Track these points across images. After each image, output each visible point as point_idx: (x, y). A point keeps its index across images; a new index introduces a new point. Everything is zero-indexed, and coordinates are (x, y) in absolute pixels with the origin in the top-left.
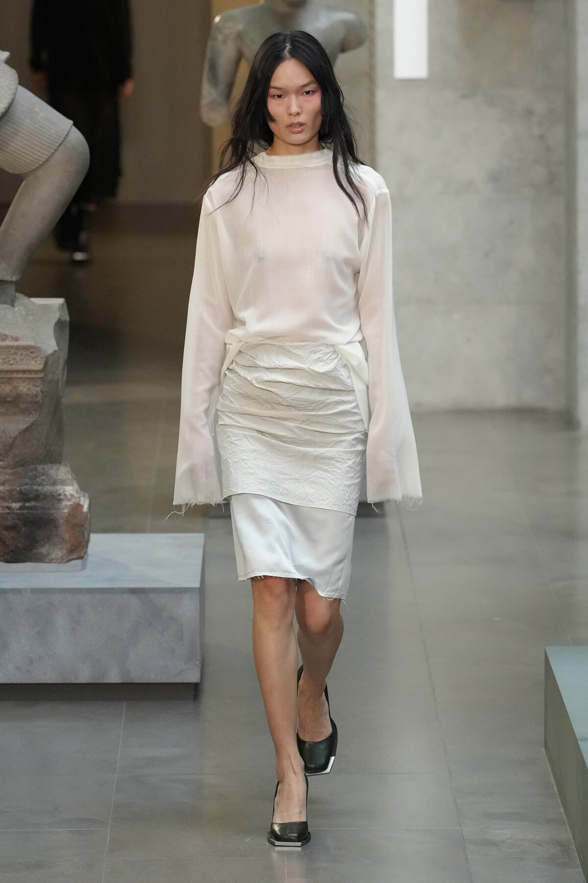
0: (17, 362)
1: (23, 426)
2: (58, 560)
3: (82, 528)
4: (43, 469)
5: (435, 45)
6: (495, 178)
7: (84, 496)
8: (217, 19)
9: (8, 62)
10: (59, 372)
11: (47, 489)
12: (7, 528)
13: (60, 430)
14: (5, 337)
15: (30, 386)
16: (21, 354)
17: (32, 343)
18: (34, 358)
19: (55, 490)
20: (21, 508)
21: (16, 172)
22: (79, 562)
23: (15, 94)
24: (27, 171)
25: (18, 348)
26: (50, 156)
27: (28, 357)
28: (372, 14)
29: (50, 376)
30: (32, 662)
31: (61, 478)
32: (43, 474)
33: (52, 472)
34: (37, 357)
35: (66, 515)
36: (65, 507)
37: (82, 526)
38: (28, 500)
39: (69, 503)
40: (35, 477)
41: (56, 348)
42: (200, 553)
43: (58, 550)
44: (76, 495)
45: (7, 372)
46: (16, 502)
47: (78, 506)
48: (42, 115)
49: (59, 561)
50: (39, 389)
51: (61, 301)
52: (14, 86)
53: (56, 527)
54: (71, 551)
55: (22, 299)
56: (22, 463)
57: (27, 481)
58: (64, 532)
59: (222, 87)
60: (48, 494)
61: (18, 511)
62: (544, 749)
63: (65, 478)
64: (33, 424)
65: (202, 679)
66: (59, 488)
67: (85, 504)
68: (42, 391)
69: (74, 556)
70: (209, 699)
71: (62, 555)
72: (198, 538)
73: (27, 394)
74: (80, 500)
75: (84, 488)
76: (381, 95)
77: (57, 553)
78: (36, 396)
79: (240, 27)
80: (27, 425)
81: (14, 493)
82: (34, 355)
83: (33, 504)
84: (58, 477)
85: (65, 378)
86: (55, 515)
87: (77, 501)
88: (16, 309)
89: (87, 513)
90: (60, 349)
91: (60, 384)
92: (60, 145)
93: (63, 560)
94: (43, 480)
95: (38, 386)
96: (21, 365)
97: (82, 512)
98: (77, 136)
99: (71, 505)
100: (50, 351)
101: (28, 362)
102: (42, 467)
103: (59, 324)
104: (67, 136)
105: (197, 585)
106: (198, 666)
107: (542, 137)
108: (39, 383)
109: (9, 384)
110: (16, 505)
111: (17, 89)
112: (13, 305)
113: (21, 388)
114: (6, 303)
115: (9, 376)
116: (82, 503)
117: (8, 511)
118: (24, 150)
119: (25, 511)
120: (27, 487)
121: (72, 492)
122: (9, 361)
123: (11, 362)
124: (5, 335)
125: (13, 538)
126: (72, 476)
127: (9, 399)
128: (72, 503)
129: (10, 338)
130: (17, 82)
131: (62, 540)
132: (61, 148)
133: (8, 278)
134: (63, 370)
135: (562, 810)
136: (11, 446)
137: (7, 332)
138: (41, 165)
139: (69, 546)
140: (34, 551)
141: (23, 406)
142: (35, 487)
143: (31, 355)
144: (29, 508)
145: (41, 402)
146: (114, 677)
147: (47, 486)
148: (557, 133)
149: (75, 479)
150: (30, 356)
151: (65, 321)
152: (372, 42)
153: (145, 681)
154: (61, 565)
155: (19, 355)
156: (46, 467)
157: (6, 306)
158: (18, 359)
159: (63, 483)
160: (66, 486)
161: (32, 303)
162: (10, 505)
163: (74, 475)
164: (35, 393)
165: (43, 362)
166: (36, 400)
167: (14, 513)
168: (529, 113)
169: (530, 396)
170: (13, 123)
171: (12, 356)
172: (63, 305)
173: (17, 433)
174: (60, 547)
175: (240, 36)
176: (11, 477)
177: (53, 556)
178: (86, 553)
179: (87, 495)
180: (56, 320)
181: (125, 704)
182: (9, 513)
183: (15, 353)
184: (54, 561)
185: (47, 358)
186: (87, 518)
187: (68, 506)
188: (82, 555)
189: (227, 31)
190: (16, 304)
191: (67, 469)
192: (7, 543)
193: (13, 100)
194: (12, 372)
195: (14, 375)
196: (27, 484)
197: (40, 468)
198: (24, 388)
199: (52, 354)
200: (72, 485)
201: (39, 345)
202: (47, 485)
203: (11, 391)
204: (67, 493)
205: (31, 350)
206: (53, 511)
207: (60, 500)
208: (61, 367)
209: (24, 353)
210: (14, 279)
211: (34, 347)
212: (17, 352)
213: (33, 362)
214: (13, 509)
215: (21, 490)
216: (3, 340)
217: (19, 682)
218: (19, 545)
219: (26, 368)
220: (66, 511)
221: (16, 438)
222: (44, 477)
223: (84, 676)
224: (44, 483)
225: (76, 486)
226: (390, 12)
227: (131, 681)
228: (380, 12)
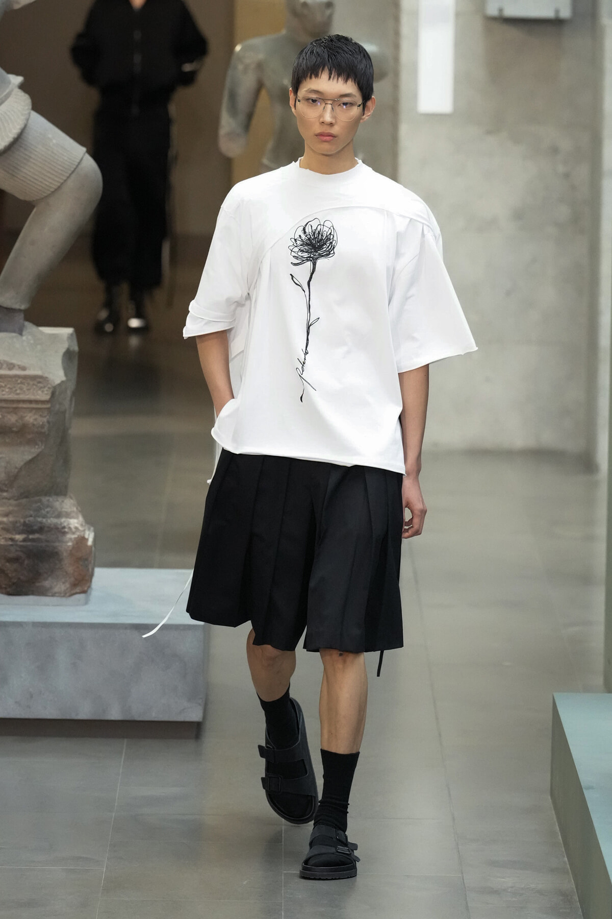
0: (24, 391)
1: (28, 457)
2: (61, 593)
3: (86, 562)
4: (48, 500)
5: (461, 80)
6: (518, 215)
7: (89, 529)
8: (238, 48)
9: (22, 87)
10: (67, 403)
11: (52, 521)
12: (10, 560)
13: (66, 461)
14: (12, 366)
15: (36, 416)
16: (28, 384)
17: (39, 373)
18: (41, 388)
19: (59, 523)
20: (24, 540)
21: (27, 199)
22: (82, 596)
23: (27, 120)
24: (38, 198)
25: (25, 377)
26: (62, 184)
27: (34, 387)
28: (397, 47)
29: (57, 406)
30: (32, 697)
31: (65, 510)
32: (48, 506)
33: (57, 504)
34: (45, 387)
35: (70, 548)
36: (69, 540)
37: (86, 560)
38: (33, 532)
39: (73, 536)
40: (38, 510)
41: (64, 378)
43: (61, 584)
44: (81, 528)
45: (12, 401)
46: (19, 533)
47: (83, 540)
48: (54, 141)
49: (62, 595)
50: (45, 420)
51: (70, 330)
52: (27, 112)
53: (60, 560)
54: (74, 585)
55: (30, 327)
56: (26, 494)
57: (32, 512)
58: (68, 566)
59: (242, 117)
60: (52, 526)
61: (22, 544)
62: (549, 797)
63: (69, 510)
64: (38, 455)
65: (204, 717)
66: (64, 521)
67: (90, 537)
68: (48, 422)
69: (78, 590)
70: (210, 740)
71: (65, 588)
73: (34, 425)
74: (84, 534)
75: (88, 521)
76: (404, 129)
77: (60, 587)
78: (42, 426)
79: (261, 56)
80: (34, 455)
81: (18, 525)
82: (41, 385)
83: (36, 536)
84: (63, 510)
85: (72, 410)
86: (59, 548)
87: (82, 534)
88: (24, 338)
89: (91, 547)
90: (68, 380)
91: (67, 415)
92: (73, 172)
93: (66, 594)
94: (48, 512)
95: (45, 417)
96: (28, 395)
97: (87, 546)
98: (90, 164)
99: (75, 538)
100: (57, 381)
101: (35, 392)
102: (47, 498)
103: (68, 355)
104: (79, 163)
106: (200, 705)
107: (567, 176)
108: (46, 414)
109: (16, 413)
110: (19, 537)
111: (29, 114)
112: (21, 334)
113: (27, 418)
114: (14, 331)
115: (15, 406)
116: (86, 536)
117: (10, 543)
118: (36, 177)
119: (29, 543)
120: (31, 519)
121: (77, 525)
122: (16, 390)
123: (18, 392)
124: (12, 364)
125: (16, 570)
126: (77, 508)
127: (14, 429)
128: (76, 536)
129: (17, 367)
130: (30, 107)
131: (65, 573)
132: (73, 175)
133: (17, 306)
134: (71, 400)
135: (566, 859)
136: (16, 477)
137: (14, 361)
138: (53, 192)
139: (72, 579)
140: (37, 584)
141: (29, 437)
142: (39, 519)
143: (39, 385)
144: (33, 540)
145: (47, 433)
146: (115, 714)
147: (52, 519)
148: (582, 172)
149: (80, 511)
150: (36, 386)
151: (74, 352)
152: (397, 74)
153: (147, 719)
154: (64, 599)
155: (26, 385)
156: (51, 499)
157: (14, 334)
158: (25, 389)
159: (68, 515)
160: (70, 518)
161: (41, 332)
162: (13, 537)
163: (79, 508)
164: (41, 423)
165: (50, 392)
166: (43, 431)
167: (17, 545)
168: (555, 150)
169: (549, 438)
170: (25, 149)
171: (19, 386)
172: (72, 335)
173: (22, 463)
174: (63, 580)
175: (260, 66)
176: (16, 509)
177: (56, 589)
178: (89, 587)
179: (92, 528)
180: (64, 350)
181: (126, 740)
182: (12, 545)
183: (21, 383)
184: (57, 595)
185: (55, 388)
186: (91, 552)
187: (73, 539)
188: (86, 589)
189: (248, 61)
190: (24, 333)
191: (72, 501)
192: (10, 575)
193: (26, 126)
194: (19, 401)
195: (21, 405)
196: (31, 516)
197: (45, 499)
198: (30, 418)
199: (60, 385)
200: (77, 518)
201: (46, 375)
202: (52, 517)
203: (17, 421)
204: (72, 526)
205: (39, 380)
206: (57, 544)
207: (64, 533)
208: (68, 399)
209: (31, 383)
210: (23, 307)
211: (41, 377)
212: (24, 381)
213: (40, 392)
214: (17, 541)
215: (25, 522)
216: (10, 369)
217: (18, 717)
218: (22, 577)
219: (32, 397)
220: (70, 544)
221: (20, 469)
222: (48, 509)
223: (85, 712)
224: (49, 515)
225: (81, 519)
226: (416, 44)
227: (132, 719)
228: (405, 45)
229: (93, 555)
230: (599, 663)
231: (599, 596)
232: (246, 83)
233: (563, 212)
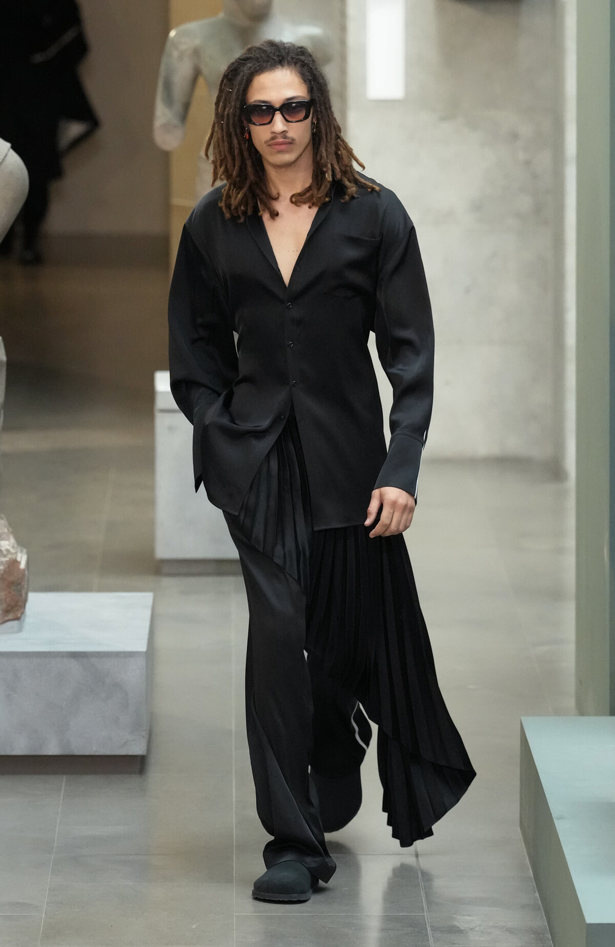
3: (19, 586)
5: (412, 63)
6: (477, 207)
7: (22, 552)
8: (173, 33)
22: (15, 623)
28: (343, 29)
35: (2, 572)
36: (1, 563)
37: (19, 584)
39: (4, 559)
42: (148, 613)
44: (12, 551)
47: (14, 563)
54: (7, 612)
59: (178, 107)
62: (519, 829)
63: (1, 532)
65: (148, 750)
67: (22, 559)
69: (10, 616)
70: (154, 774)
72: (147, 598)
74: (17, 556)
75: (21, 543)
76: (352, 117)
79: (197, 42)
87: (14, 557)
89: (24, 570)
97: (19, 569)
98: (14, 161)
99: (7, 561)
104: (4, 159)
105: (143, 648)
106: (144, 737)
107: (527, 163)
116: (19, 559)
121: (8, 547)
126: (8, 530)
128: (7, 559)
135: (537, 894)
139: (5, 605)
146: (52, 749)
148: (544, 159)
149: (11, 533)
151: (2, 361)
152: (343, 58)
153: (87, 753)
160: (1, 540)
163: (10, 529)
168: (514, 136)
169: (514, 444)
175: (196, 52)
178: (23, 613)
179: (25, 551)
181: (65, 777)
186: (24, 576)
187: (4, 563)
188: (19, 615)
189: (183, 47)
191: (2, 522)
200: (8, 540)
204: (3, 549)
220: (1, 567)
223: (20, 747)
225: (12, 540)
226: (363, 26)
227: (71, 754)
228: (352, 27)
229: (26, 579)
230: (570, 683)
231: (569, 613)
232: (182, 71)
233: (525, 203)
